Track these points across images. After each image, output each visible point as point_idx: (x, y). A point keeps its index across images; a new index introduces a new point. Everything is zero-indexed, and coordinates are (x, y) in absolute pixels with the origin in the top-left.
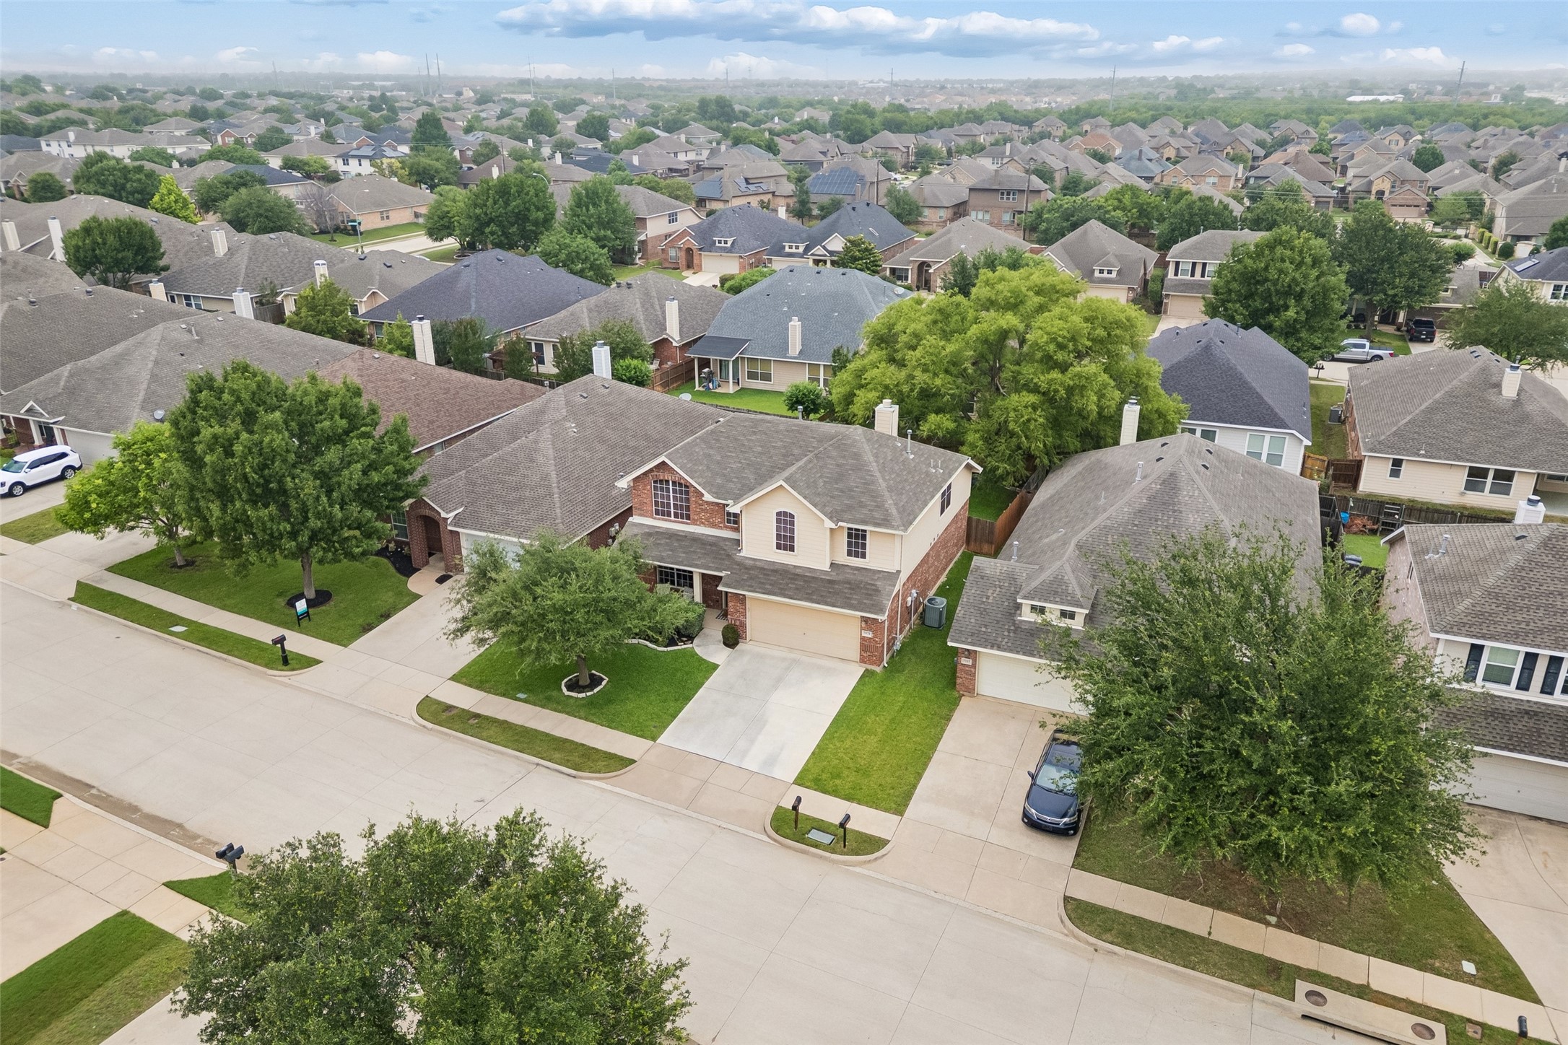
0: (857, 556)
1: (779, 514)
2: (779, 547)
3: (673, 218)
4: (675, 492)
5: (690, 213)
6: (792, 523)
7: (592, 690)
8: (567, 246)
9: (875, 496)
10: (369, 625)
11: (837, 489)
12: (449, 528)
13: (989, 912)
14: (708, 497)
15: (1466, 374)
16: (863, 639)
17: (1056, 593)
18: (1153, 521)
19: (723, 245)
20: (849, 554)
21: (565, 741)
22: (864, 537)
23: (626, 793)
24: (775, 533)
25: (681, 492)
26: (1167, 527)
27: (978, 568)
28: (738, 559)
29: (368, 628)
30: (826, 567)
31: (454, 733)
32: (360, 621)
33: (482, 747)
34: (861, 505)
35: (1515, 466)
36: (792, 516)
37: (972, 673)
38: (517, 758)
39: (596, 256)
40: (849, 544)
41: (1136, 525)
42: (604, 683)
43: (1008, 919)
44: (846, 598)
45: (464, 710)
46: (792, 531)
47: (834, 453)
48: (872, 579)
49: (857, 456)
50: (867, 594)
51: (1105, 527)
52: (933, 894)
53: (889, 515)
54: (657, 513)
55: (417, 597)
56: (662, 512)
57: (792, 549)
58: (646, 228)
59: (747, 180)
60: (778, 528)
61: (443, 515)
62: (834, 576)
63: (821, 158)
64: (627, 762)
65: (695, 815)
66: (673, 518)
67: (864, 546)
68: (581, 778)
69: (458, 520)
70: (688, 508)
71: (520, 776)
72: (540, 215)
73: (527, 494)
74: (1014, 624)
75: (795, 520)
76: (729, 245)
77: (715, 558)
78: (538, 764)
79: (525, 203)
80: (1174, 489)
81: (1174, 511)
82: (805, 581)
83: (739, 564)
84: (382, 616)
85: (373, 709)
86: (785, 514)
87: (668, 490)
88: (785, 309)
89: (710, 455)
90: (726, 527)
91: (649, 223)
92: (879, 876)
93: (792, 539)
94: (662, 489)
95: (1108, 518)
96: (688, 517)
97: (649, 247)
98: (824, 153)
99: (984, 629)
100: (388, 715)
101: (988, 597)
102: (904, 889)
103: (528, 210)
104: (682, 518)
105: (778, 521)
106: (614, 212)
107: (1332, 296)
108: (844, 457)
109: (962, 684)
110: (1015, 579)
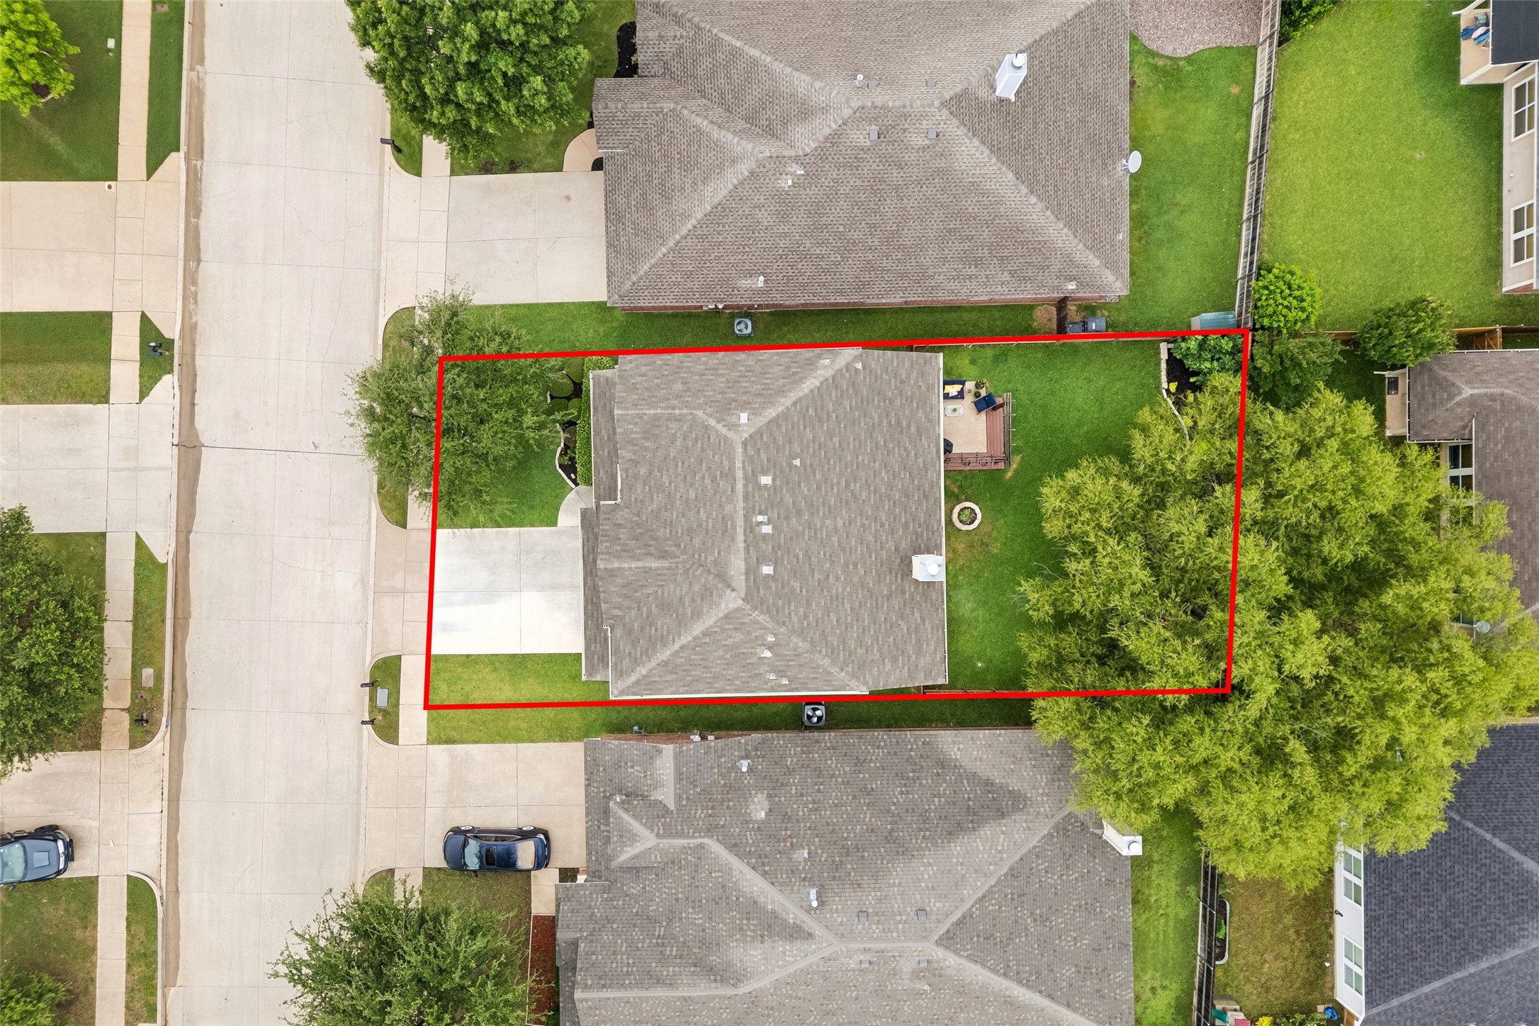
9: (647, 654)
10: (492, 164)
11: (650, 609)
13: (362, 825)
17: (621, 837)
18: (745, 915)
23: (373, 541)
26: (741, 929)
27: (660, 752)
34: (634, 644)
41: (738, 899)
43: (362, 837)
47: (696, 588)
49: (697, 614)
51: (731, 869)
52: (364, 787)
53: (628, 675)
65: (371, 600)
80: (791, 936)
81: (762, 936)
84: (511, 163)
89: (673, 441)
92: (365, 748)
95: (741, 872)
99: (601, 769)
102: (360, 767)
108: (693, 600)
110: (656, 788)
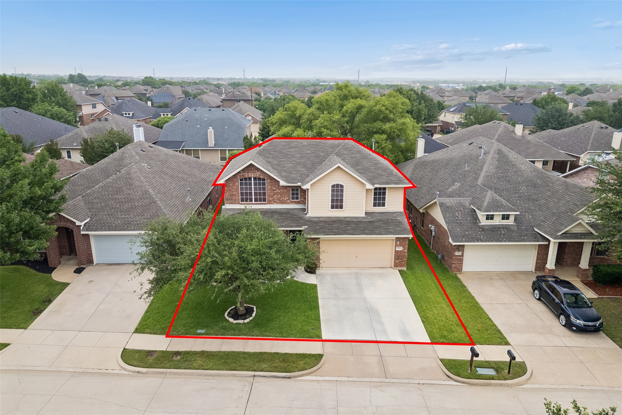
0: (379, 206)
1: (333, 186)
2: (332, 207)
3: (94, 106)
4: (255, 184)
5: (101, 104)
6: (342, 191)
7: (251, 316)
8: (49, 110)
10: (37, 309)
12: (82, 233)
14: (282, 183)
15: (501, 129)
16: (396, 252)
17: (498, 206)
18: (507, 170)
19: (127, 115)
20: (375, 205)
21: (261, 353)
22: (384, 193)
23: (336, 379)
24: (330, 198)
25: (260, 184)
26: (515, 172)
28: (307, 219)
29: (37, 312)
30: (363, 215)
31: (169, 370)
32: (28, 308)
33: (199, 375)
35: (535, 159)
36: (342, 186)
37: (460, 260)
38: (234, 375)
39: (67, 116)
40: (375, 199)
41: (501, 173)
42: (255, 309)
44: (385, 229)
45: (163, 352)
46: (342, 196)
48: (393, 217)
50: (396, 225)
51: (488, 176)
52: (583, 388)
54: (242, 200)
55: (66, 285)
56: (246, 198)
57: (341, 207)
58: (82, 110)
59: (117, 98)
60: (333, 196)
61: (78, 223)
62: (370, 219)
63: (145, 92)
64: (319, 357)
66: (253, 202)
67: (384, 199)
68: (295, 377)
69: (87, 227)
70: (264, 194)
71: (248, 389)
72: (30, 96)
73: (137, 204)
74: (480, 228)
75: (344, 189)
76: (131, 115)
77: (292, 220)
78: (254, 376)
79: (20, 89)
80: (505, 156)
81: (513, 165)
82: (355, 224)
83: (309, 221)
84: (44, 302)
85: (81, 370)
86: (338, 185)
87: (250, 184)
88: (199, 126)
90: (291, 202)
91: (83, 107)
92: (543, 386)
93: (342, 201)
94: (246, 184)
95: (486, 172)
96: (264, 200)
97: (84, 119)
98: (146, 90)
99: (467, 233)
100: (98, 371)
101: (458, 217)
103: (22, 93)
104: (260, 201)
105: (333, 191)
106: (65, 100)
107: (422, 113)
109: (455, 267)
